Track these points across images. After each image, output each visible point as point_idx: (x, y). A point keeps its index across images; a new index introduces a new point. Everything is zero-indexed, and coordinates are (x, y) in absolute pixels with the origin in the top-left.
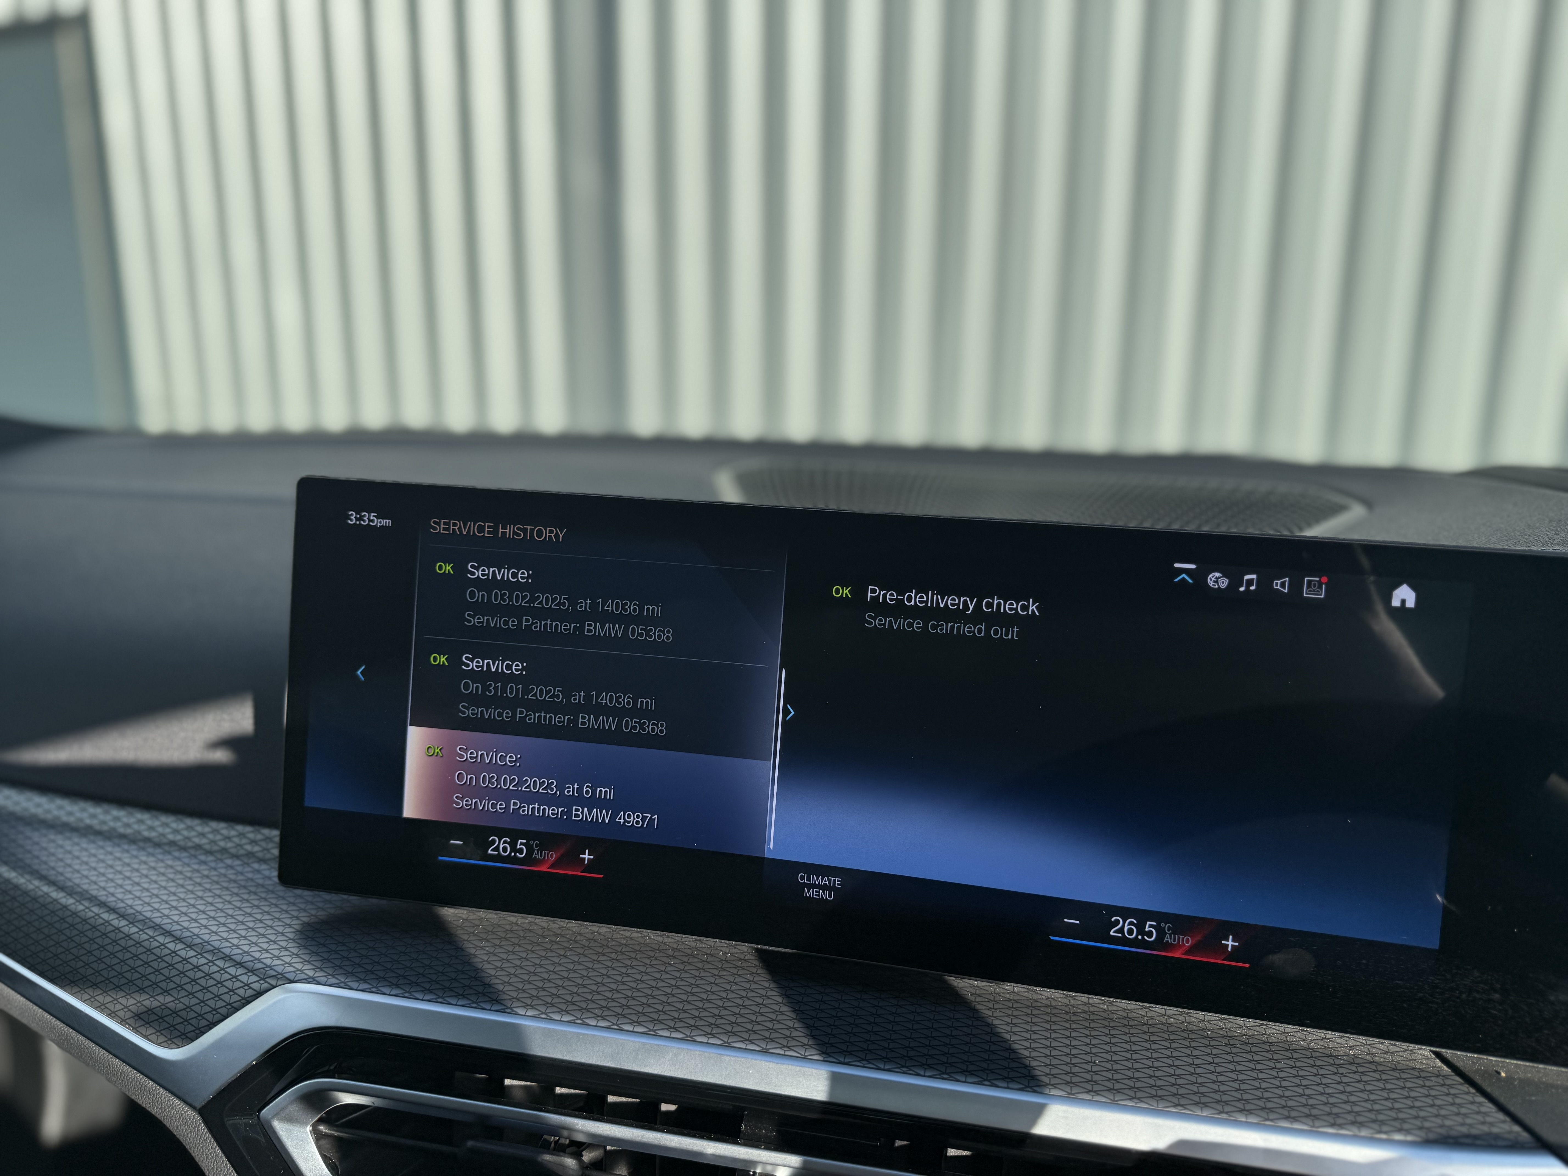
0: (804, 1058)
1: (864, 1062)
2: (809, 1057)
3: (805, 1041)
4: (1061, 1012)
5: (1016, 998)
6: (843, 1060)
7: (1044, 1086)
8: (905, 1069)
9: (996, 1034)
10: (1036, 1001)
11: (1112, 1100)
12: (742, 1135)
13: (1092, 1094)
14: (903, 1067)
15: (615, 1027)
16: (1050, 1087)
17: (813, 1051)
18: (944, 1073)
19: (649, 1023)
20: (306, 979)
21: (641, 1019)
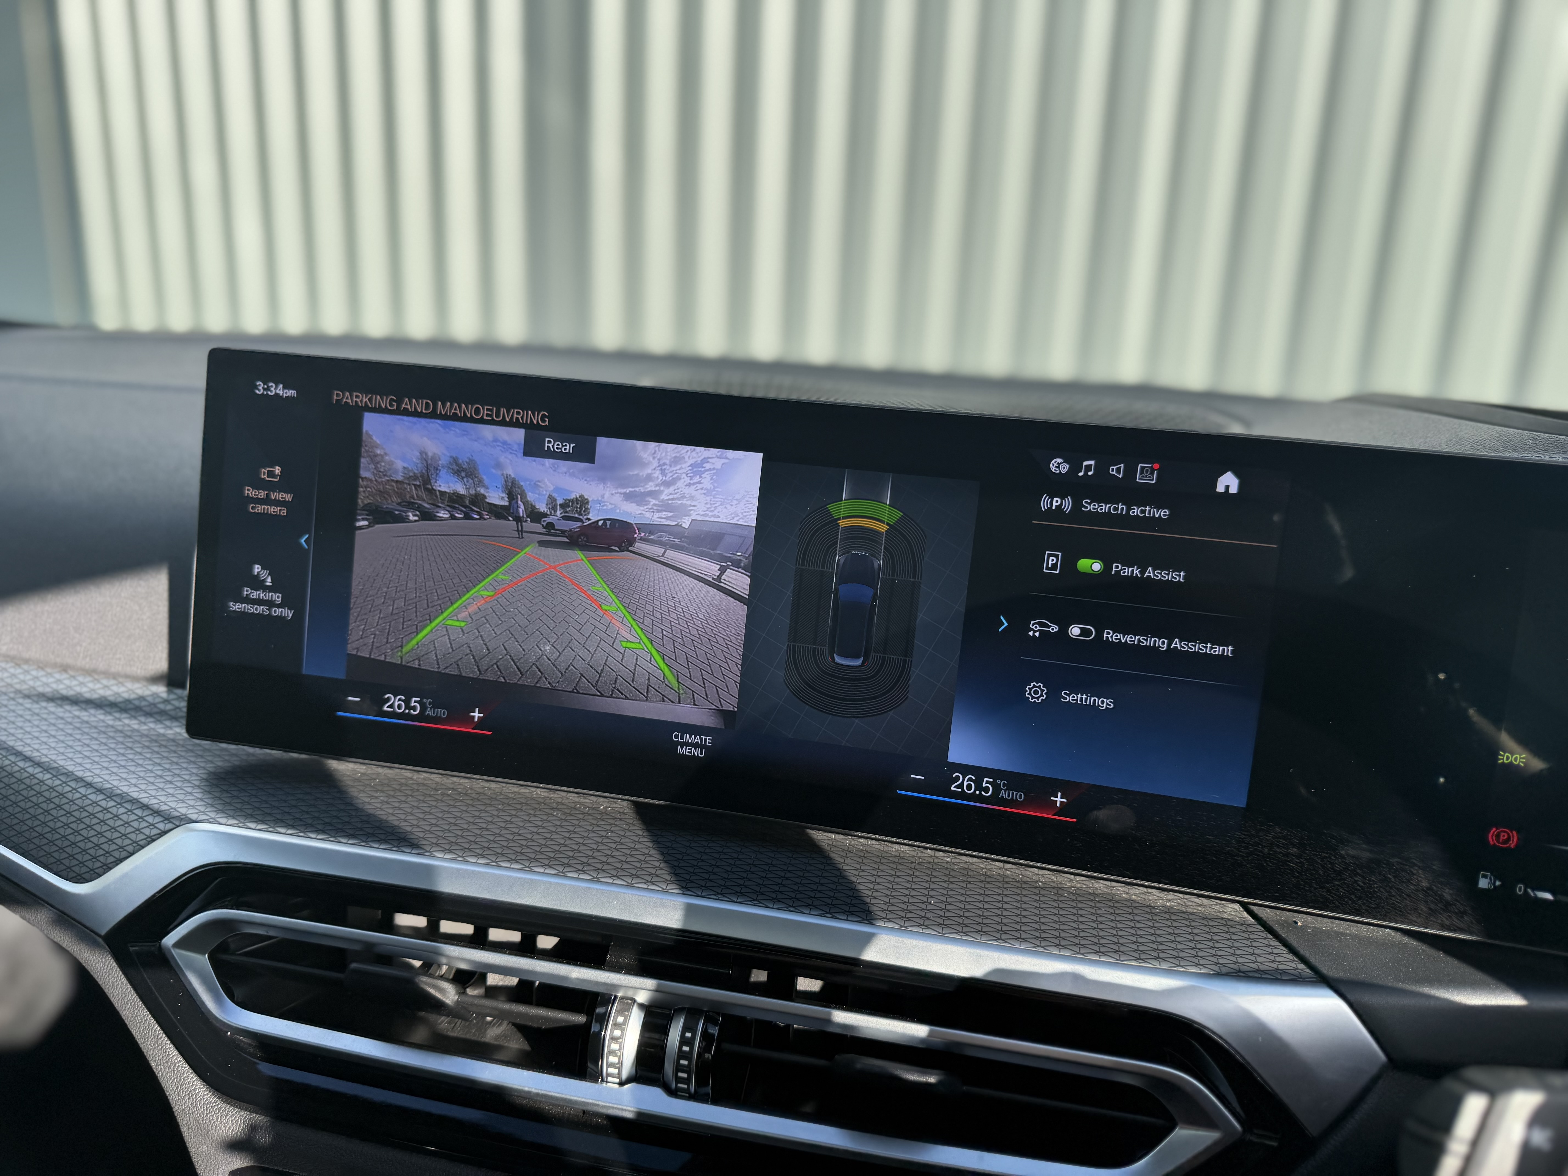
0: (665, 891)
1: (719, 896)
2: (670, 891)
3: (668, 877)
4: (907, 861)
5: (868, 849)
7: (878, 919)
8: (755, 902)
9: (844, 877)
10: (886, 852)
11: (941, 933)
12: (606, 963)
13: (922, 927)
14: (754, 900)
15: (494, 864)
16: (884, 920)
17: (674, 886)
18: (790, 906)
19: (526, 861)
20: (207, 820)
21: (518, 858)
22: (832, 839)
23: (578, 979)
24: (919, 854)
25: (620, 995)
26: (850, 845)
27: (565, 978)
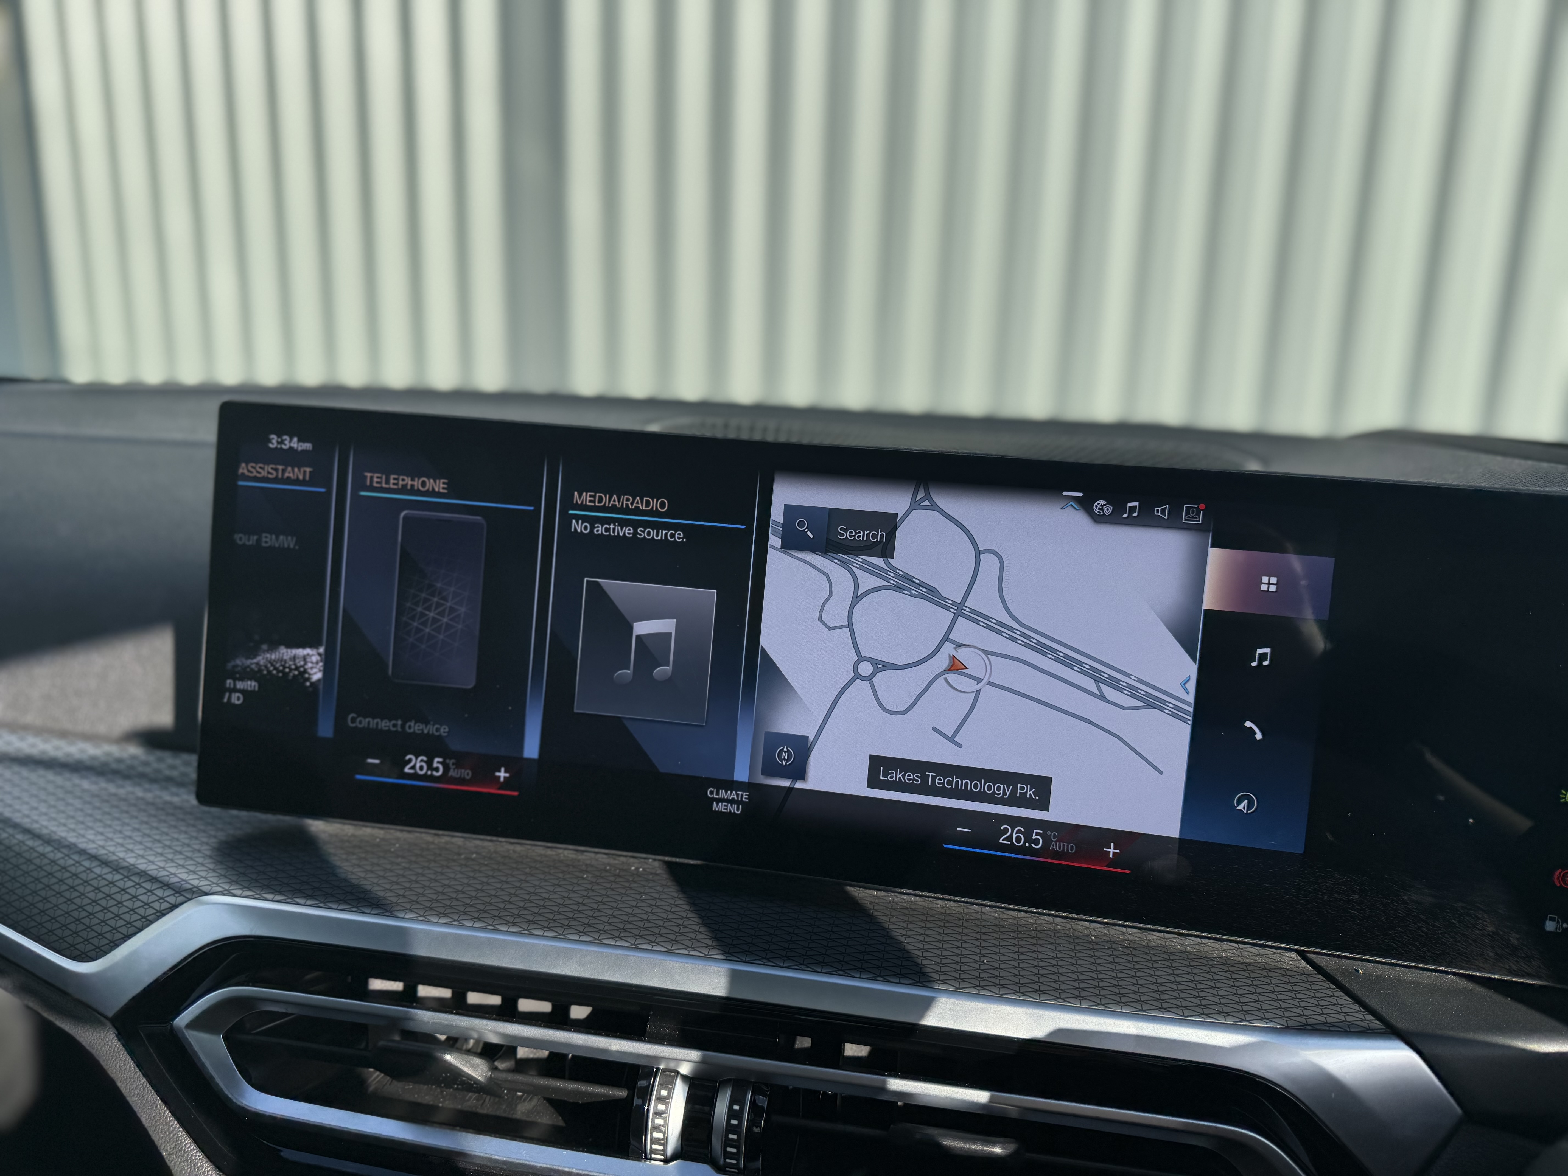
0: (707, 958)
1: (764, 961)
2: (712, 957)
3: (709, 942)
4: (954, 918)
5: (913, 906)
6: (744, 959)
7: (934, 981)
8: (802, 967)
9: (891, 937)
10: (931, 909)
11: (997, 994)
12: (647, 1034)
13: (979, 988)
14: (801, 964)
15: (526, 932)
16: (940, 982)
17: (717, 952)
18: (839, 970)
19: (560, 928)
20: (221, 892)
21: (551, 925)
22: (874, 896)
23: (618, 1052)
24: (965, 910)
25: (662, 1067)
26: (893, 902)
27: (605, 1051)
